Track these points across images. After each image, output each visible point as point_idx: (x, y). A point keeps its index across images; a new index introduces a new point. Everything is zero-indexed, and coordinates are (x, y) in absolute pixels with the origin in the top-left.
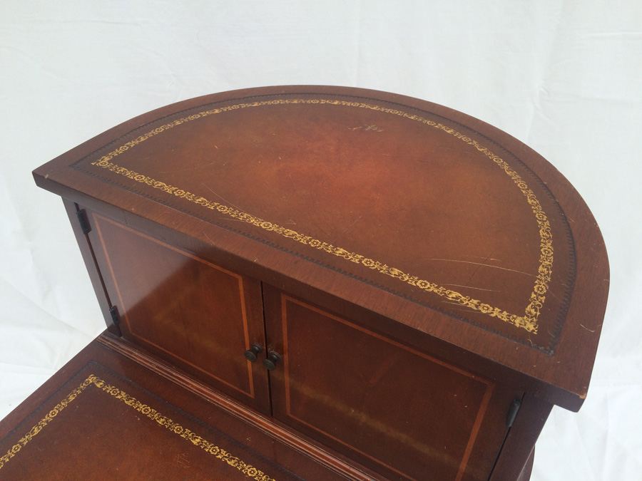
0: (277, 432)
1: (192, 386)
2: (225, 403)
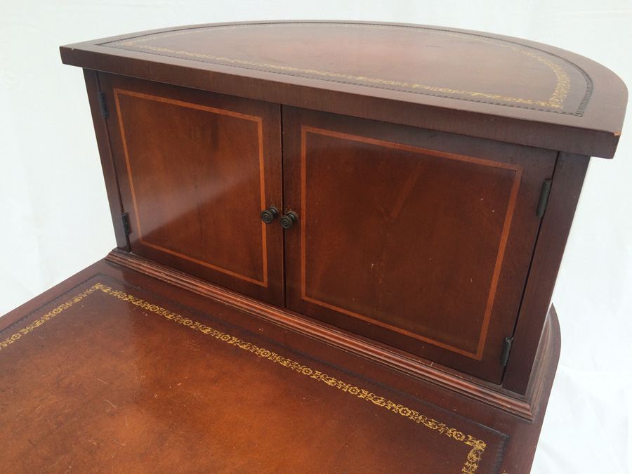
0: (290, 321)
1: (202, 288)
2: (236, 301)
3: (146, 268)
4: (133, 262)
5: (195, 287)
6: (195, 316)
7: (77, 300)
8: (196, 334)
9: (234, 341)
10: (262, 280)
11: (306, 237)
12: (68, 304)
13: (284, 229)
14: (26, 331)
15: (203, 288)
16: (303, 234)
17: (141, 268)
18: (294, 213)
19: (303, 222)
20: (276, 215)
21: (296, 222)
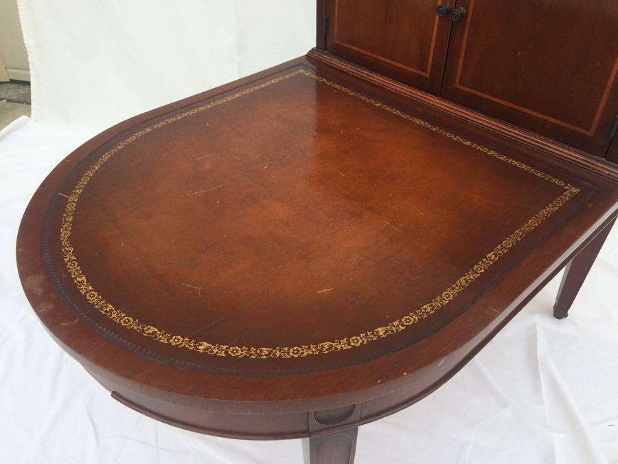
3: (336, 62)
4: (327, 58)
5: (371, 78)
6: (370, 95)
7: (287, 77)
8: (370, 106)
9: (397, 112)
10: (426, 72)
11: (470, 30)
12: (282, 78)
13: (453, 21)
14: (256, 88)
15: (378, 79)
16: (467, 27)
17: (333, 62)
18: (464, 9)
19: (469, 18)
20: (448, 12)
21: (463, 16)
